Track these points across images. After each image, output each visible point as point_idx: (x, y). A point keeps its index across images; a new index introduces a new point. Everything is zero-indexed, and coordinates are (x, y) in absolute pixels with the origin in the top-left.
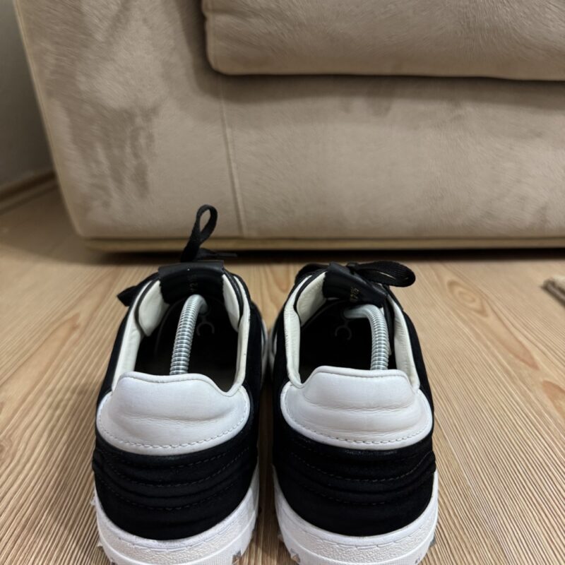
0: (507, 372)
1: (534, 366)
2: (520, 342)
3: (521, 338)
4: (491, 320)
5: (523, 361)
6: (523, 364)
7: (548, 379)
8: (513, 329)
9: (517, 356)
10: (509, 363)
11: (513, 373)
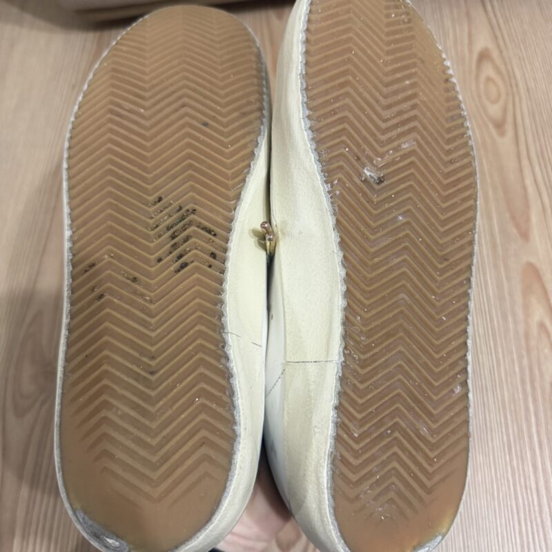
0: (494, 246)
1: (525, 235)
2: (525, 188)
3: (529, 182)
4: (506, 143)
5: (517, 226)
7: (533, 260)
8: (525, 162)
9: (513, 218)
11: (499, 249)
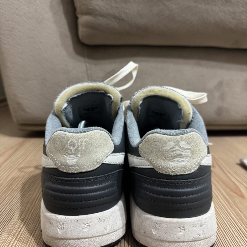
6: (235, 195)
10: (228, 194)
